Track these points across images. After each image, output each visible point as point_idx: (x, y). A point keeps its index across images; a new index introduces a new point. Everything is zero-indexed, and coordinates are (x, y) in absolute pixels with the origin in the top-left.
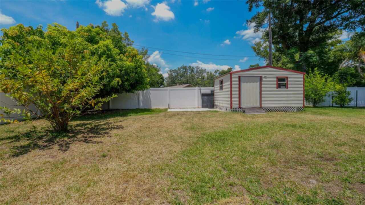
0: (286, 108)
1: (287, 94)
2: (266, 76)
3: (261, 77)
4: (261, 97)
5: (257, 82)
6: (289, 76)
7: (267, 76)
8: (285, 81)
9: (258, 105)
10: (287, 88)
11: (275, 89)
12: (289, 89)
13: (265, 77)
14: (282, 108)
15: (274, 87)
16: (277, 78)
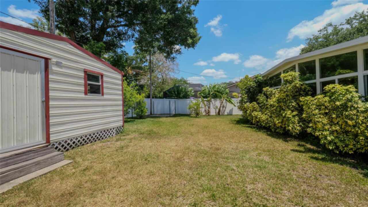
0: (101, 132)
1: (103, 106)
2: (60, 60)
3: (47, 60)
4: (47, 116)
5: (33, 72)
6: (104, 73)
7: (64, 62)
8: (99, 82)
9: (39, 139)
10: (103, 95)
11: (83, 95)
12: (105, 97)
13: (58, 64)
14: (96, 134)
15: (79, 92)
16: (85, 72)
